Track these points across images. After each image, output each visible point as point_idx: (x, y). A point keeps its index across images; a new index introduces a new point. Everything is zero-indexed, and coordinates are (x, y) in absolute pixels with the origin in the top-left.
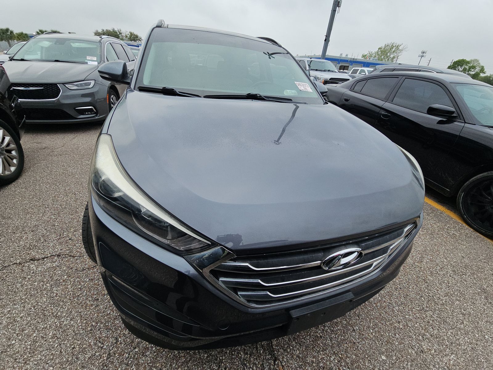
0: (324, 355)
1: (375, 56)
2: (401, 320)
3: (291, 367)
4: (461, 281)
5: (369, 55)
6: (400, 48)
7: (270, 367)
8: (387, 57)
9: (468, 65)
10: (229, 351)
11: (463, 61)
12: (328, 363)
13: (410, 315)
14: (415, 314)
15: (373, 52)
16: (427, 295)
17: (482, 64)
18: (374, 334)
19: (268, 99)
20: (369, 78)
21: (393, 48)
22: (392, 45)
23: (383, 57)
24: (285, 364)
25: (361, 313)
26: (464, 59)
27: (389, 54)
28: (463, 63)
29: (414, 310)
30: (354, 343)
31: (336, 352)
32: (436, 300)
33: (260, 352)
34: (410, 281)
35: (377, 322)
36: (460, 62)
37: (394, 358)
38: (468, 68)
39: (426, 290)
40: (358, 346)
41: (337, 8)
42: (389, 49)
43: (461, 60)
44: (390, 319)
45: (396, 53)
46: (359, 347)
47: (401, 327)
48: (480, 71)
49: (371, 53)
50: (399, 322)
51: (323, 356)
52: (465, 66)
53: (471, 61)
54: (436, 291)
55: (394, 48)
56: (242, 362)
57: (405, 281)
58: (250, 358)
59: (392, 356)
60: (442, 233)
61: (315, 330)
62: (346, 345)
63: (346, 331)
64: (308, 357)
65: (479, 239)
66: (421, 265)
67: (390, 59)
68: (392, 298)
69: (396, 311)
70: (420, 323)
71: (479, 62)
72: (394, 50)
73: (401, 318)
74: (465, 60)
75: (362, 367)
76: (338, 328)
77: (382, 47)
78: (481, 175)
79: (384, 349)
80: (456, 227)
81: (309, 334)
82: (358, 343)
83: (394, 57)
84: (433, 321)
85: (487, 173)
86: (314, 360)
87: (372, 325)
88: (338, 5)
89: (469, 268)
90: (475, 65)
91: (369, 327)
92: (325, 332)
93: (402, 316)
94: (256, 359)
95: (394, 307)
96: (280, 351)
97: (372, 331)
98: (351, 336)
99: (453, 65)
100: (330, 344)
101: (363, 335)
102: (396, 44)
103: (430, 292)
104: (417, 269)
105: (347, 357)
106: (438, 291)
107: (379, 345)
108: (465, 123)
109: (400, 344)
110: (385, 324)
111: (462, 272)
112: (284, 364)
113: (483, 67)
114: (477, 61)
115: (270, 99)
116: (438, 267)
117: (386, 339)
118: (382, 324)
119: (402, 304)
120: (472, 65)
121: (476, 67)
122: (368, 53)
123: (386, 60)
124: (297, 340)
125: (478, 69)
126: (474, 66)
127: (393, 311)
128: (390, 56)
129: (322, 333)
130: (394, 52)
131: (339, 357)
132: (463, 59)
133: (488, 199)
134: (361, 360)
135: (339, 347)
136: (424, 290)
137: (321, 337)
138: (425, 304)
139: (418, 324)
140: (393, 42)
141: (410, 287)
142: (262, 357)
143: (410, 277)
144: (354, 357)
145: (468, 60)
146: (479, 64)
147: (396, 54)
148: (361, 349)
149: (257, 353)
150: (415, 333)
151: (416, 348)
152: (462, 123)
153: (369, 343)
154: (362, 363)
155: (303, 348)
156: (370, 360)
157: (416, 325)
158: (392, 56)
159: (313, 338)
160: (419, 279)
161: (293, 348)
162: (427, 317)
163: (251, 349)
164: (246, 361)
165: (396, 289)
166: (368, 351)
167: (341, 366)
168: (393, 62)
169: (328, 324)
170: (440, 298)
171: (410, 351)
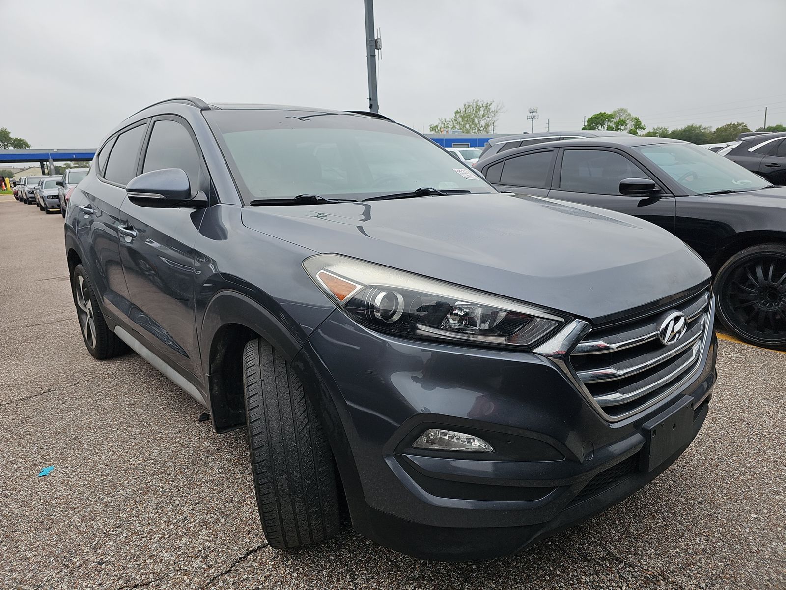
0: (685, 541)
1: (454, 127)
2: (745, 471)
3: (658, 567)
4: (781, 406)
5: (443, 126)
6: (493, 108)
7: (632, 574)
8: (476, 125)
9: (612, 121)
10: (564, 583)
11: (602, 115)
12: (697, 547)
13: (750, 462)
14: (755, 459)
15: (448, 120)
16: (754, 434)
17: (634, 115)
18: (725, 497)
19: (445, 194)
20: (506, 158)
21: (479, 110)
22: (477, 105)
23: (467, 126)
24: (648, 567)
25: (694, 482)
26: (603, 112)
27: (476, 121)
28: (604, 118)
29: (750, 455)
30: (710, 515)
31: (697, 533)
32: (768, 436)
33: (606, 566)
34: (724, 426)
35: (719, 483)
36: (598, 119)
37: (765, 511)
38: (613, 126)
39: (750, 430)
40: (717, 516)
41: (376, 51)
42: (473, 111)
43: (599, 114)
44: (731, 475)
45: (488, 117)
46: (719, 517)
47: (749, 477)
48: (635, 126)
49: (444, 122)
50: (744, 474)
51: (686, 543)
52: (609, 123)
53: (614, 112)
54: (761, 427)
55: (481, 109)
56: (593, 586)
57: (718, 429)
58: (598, 577)
59: (760, 510)
60: (722, 360)
61: (653, 521)
62: (702, 521)
63: (692, 507)
64: (668, 550)
65: (772, 355)
66: (724, 404)
67: (482, 129)
68: (717, 452)
69: (732, 464)
70: (767, 466)
71: (629, 112)
72: (482, 112)
73: (743, 469)
74: (605, 113)
75: (737, 534)
76: (680, 508)
77: (460, 109)
78: (728, 262)
79: (748, 507)
80: (734, 349)
81: (649, 528)
82: (714, 513)
83: (487, 125)
84: (779, 458)
85: (733, 257)
86: (678, 550)
87: (715, 489)
88: (376, 46)
89: (781, 390)
90: (623, 118)
91: (714, 493)
92: (667, 518)
93: (743, 467)
94: (607, 574)
95: (727, 461)
96: (630, 557)
97: (720, 495)
98: (701, 510)
99: (588, 125)
100: (684, 528)
101: (714, 503)
102: (482, 103)
103: (754, 430)
104: (724, 410)
105: (713, 532)
106: (762, 425)
107: (739, 506)
108: (675, 196)
109: (762, 495)
110: (730, 482)
111: (776, 397)
112: (646, 567)
113: (637, 119)
114: (623, 110)
115: (448, 193)
116: (745, 400)
117: (742, 497)
118: (727, 483)
119: (733, 454)
120: (618, 119)
121: (626, 121)
122: (440, 122)
123: (476, 131)
124: (641, 539)
125: (630, 124)
126: (622, 121)
127: (729, 465)
128: (479, 123)
129: (664, 521)
130: (483, 116)
131: (704, 535)
132: (601, 113)
133: (754, 293)
134: (731, 529)
135: (696, 527)
136: (747, 430)
137: (666, 525)
138: (759, 445)
139: (766, 468)
140: (476, 100)
141: (730, 432)
142: (613, 569)
143: (722, 422)
144: (721, 529)
145: (609, 112)
146: (630, 115)
147: (488, 119)
148: (722, 518)
149: (604, 569)
150: (769, 478)
151: (781, 492)
152: (671, 197)
153: (727, 509)
154: (735, 531)
155: (655, 544)
156: (741, 525)
157: (765, 470)
158: (483, 123)
159: (659, 530)
160: (733, 421)
161: (643, 549)
162: (770, 457)
163: (591, 567)
164: (597, 582)
165: (715, 440)
166: (732, 517)
167: (714, 543)
168: (489, 133)
169: (664, 509)
170: (770, 433)
171: (776, 497)
